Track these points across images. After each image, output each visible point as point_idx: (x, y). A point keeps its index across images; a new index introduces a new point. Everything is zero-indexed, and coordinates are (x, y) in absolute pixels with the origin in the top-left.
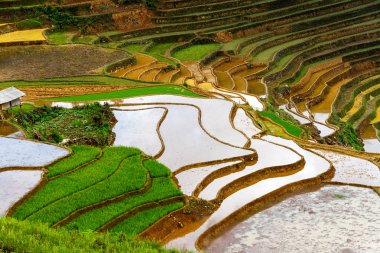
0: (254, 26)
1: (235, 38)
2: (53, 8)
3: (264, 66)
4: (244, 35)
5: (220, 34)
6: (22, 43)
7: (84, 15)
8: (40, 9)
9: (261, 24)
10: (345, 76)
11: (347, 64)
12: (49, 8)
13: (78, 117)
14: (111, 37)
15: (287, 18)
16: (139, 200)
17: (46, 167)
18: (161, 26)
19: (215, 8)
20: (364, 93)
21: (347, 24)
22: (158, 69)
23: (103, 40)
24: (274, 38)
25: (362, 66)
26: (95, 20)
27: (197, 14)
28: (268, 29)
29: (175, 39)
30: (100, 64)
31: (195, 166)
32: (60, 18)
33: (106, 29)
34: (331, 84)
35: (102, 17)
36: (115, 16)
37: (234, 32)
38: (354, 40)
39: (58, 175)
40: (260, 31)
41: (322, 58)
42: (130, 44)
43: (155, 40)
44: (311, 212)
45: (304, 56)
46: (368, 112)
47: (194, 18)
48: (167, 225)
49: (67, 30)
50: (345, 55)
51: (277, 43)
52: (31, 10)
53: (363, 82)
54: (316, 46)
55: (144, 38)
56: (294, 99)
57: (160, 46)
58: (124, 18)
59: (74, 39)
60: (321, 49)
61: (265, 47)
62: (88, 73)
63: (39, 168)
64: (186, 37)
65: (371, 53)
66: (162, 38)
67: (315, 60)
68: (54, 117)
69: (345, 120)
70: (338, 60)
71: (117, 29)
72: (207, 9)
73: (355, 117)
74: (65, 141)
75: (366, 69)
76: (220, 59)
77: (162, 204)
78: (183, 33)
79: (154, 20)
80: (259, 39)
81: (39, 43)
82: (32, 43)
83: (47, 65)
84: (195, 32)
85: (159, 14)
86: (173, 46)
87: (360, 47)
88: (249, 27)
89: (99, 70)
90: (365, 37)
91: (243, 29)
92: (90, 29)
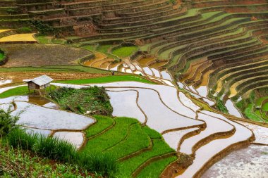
0: (156, 37)
1: (146, 43)
2: (38, 22)
3: (166, 61)
4: (151, 42)
5: (137, 40)
6: (22, 42)
7: (56, 26)
8: (30, 21)
9: (160, 36)
10: (210, 68)
11: (210, 61)
12: (36, 21)
13: (86, 95)
14: (74, 40)
15: (174, 32)
16: (150, 155)
17: (84, 130)
18: (102, 34)
19: (133, 25)
20: (222, 79)
21: (208, 37)
22: (109, 62)
23: (69, 42)
24: (168, 44)
25: (218, 62)
26: (63, 29)
27: (123, 28)
28: (164, 39)
29: (111, 43)
30: (75, 57)
31: (171, 130)
32: (43, 27)
33: (70, 35)
34: (204, 73)
35: (67, 27)
36: (75, 28)
37: (145, 39)
38: (212, 47)
39: (93, 136)
40: (159, 40)
41: (196, 57)
42: (86, 45)
43: (99, 43)
44: (252, 164)
45: (186, 55)
46: (226, 91)
47: (121, 30)
48: (170, 171)
49: (47, 35)
50: (209, 56)
51: (170, 47)
52: (25, 21)
53: (220, 72)
54: (192, 50)
55: (93, 41)
56: (186, 82)
57: (103, 47)
58: (80, 29)
59: (53, 40)
60: (195, 51)
61: (164, 50)
62: (69, 63)
63: (80, 131)
64: (117, 42)
65: (223, 55)
66: (104, 42)
67: (193, 58)
68: (71, 94)
69: (215, 95)
70: (205, 58)
71: (76, 35)
72: (128, 25)
73: (220, 94)
74: (88, 112)
75: (221, 64)
76: (140, 56)
77: (164, 157)
78: (116, 39)
79: (97, 31)
80: (160, 44)
81: (33, 42)
82: (28, 42)
83: (42, 57)
84: (123, 39)
85: (100, 27)
86: (111, 47)
87: (217, 51)
88: (154, 37)
89: (76, 62)
90: (218, 45)
91: (150, 38)
92: (60, 35)
